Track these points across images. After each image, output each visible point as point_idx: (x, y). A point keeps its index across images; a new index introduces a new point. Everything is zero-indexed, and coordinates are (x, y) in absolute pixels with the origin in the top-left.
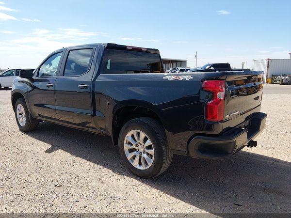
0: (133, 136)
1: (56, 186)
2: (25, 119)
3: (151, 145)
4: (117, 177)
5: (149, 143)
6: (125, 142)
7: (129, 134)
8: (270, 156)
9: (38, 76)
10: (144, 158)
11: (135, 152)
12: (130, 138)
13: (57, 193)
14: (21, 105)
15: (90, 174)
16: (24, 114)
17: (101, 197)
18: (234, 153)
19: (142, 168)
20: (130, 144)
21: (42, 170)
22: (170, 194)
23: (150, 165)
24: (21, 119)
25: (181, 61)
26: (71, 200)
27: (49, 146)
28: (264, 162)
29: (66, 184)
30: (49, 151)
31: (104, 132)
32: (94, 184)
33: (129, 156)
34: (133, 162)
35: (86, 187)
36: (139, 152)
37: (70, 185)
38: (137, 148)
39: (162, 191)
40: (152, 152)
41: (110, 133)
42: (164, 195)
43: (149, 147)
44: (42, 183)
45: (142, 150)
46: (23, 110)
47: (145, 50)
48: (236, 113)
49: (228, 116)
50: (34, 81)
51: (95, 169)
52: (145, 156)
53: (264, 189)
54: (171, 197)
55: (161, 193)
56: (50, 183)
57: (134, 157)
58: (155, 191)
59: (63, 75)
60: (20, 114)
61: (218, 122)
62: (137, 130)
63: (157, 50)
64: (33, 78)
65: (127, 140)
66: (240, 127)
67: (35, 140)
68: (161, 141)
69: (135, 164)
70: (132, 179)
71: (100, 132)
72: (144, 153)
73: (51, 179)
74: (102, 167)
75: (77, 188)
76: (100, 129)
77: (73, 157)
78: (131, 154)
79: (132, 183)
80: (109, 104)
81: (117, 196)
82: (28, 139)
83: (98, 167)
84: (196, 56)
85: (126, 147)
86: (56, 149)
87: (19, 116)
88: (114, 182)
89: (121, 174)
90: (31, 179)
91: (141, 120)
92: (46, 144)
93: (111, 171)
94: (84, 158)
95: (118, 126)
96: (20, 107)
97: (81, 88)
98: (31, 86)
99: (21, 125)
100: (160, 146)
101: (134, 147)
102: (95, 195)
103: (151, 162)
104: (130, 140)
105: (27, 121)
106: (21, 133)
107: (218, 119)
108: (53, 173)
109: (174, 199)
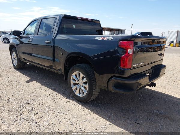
0: (76, 75)
1: (27, 103)
2: (16, 61)
3: (86, 82)
4: (66, 100)
5: (85, 80)
6: (71, 79)
7: (74, 74)
8: (167, 93)
9: (24, 35)
10: (82, 89)
11: (77, 86)
12: (74, 76)
13: (26, 108)
14: (15, 53)
15: (49, 97)
16: (16, 58)
17: (52, 112)
18: (137, 90)
19: (80, 96)
20: (74, 80)
21: (21, 93)
22: (95, 113)
23: (85, 94)
24: (15, 61)
25: (122, 30)
26: (34, 112)
27: (29, 79)
28: (162, 97)
29: (33, 102)
30: (28, 82)
31: (60, 72)
32: (50, 103)
33: (74, 88)
34: (76, 91)
35: (45, 105)
36: (79, 86)
37: (36, 103)
38: (79, 83)
39: (91, 111)
40: (87, 86)
41: (63, 73)
42: (92, 113)
43: (85, 83)
44: (19, 101)
45: (81, 84)
46: (15, 56)
47: (91, 20)
48: (142, 64)
49: (135, 65)
50: (21, 38)
51: (53, 94)
52: (83, 88)
53: (157, 114)
54: (96, 115)
55: (91, 112)
56: (24, 101)
57: (76, 89)
58: (87, 111)
59: (38, 35)
60: (14, 58)
61: (127, 69)
62: (78, 72)
63: (99, 21)
64: (21, 36)
65: (72, 78)
66: (145, 73)
67: (22, 74)
68: (92, 79)
69: (77, 93)
70: (74, 102)
71: (58, 72)
72: (82, 86)
73: (25, 99)
74: (57, 93)
75: (39, 105)
76: (57, 70)
77: (42, 86)
78: (74, 86)
79: (74, 105)
80: (62, 54)
81: (62, 112)
82: (18, 73)
83: (55, 93)
84: (132, 27)
85: (72, 82)
86: (32, 81)
87: (13, 59)
88: (63, 103)
89: (68, 98)
90: (13, 98)
91: (81, 65)
92: (28, 77)
93: (63, 96)
94: (48, 87)
95: (68, 68)
96: (14, 53)
97: (47, 43)
98: (20, 41)
99: (15, 65)
100: (91, 82)
101: (76, 82)
102: (49, 110)
103: (86, 92)
104: (74, 77)
105: (18, 62)
106: (14, 70)
107: (128, 67)
108: (27, 95)
109: (98, 116)
